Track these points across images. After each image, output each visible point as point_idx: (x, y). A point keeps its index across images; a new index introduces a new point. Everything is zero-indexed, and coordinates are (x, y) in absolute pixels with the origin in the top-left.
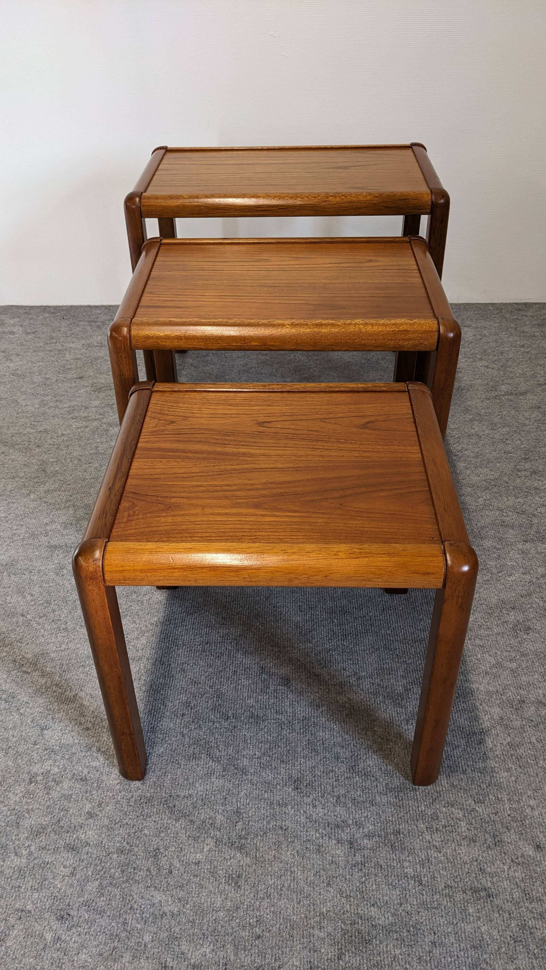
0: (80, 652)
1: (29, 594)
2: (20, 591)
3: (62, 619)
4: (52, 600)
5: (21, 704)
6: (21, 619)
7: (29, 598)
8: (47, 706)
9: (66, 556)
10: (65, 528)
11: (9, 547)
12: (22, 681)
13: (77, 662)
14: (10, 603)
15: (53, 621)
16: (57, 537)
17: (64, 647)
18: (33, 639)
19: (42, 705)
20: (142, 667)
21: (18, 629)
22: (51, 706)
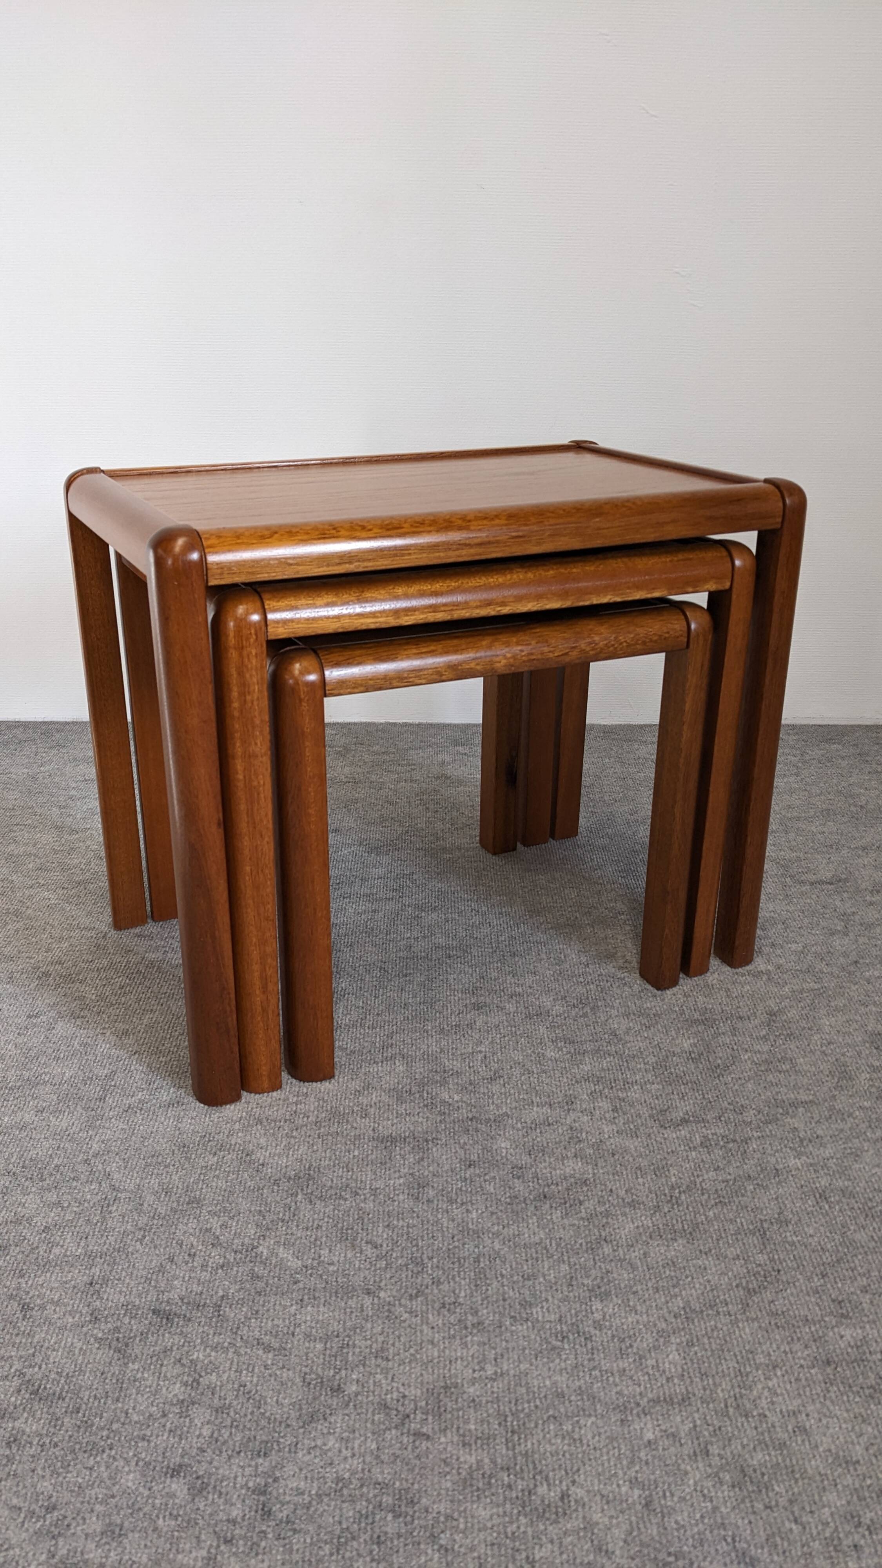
0: (536, 1383)
1: (367, 1243)
2: (347, 1237)
3: (461, 1300)
4: (425, 1256)
5: (436, 1520)
6: (367, 1301)
7: (369, 1251)
8: (505, 1527)
9: (422, 1159)
10: (400, 1100)
11: (293, 1141)
12: (418, 1457)
13: (536, 1407)
14: (332, 1264)
15: (443, 1305)
16: (388, 1119)
17: (490, 1370)
18: (412, 1351)
19: (489, 1525)
20: (698, 1422)
21: (369, 1325)
22: (515, 1526)
